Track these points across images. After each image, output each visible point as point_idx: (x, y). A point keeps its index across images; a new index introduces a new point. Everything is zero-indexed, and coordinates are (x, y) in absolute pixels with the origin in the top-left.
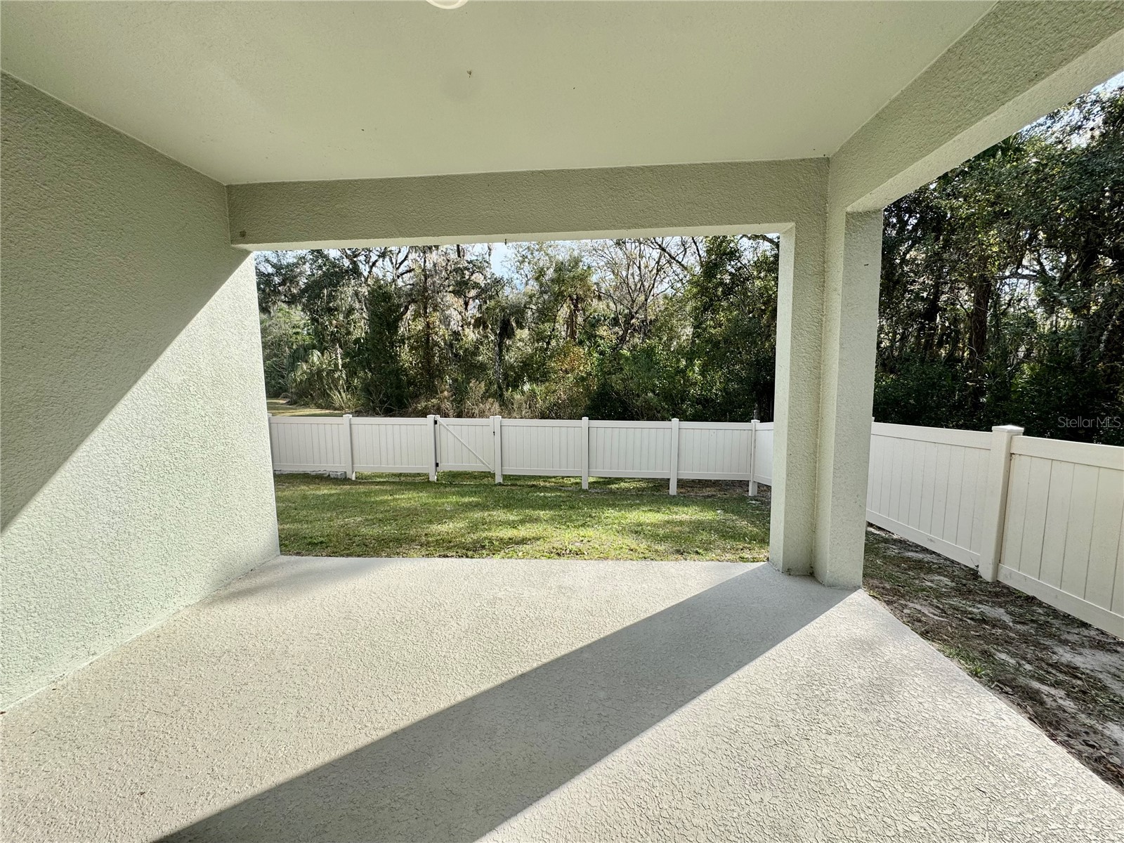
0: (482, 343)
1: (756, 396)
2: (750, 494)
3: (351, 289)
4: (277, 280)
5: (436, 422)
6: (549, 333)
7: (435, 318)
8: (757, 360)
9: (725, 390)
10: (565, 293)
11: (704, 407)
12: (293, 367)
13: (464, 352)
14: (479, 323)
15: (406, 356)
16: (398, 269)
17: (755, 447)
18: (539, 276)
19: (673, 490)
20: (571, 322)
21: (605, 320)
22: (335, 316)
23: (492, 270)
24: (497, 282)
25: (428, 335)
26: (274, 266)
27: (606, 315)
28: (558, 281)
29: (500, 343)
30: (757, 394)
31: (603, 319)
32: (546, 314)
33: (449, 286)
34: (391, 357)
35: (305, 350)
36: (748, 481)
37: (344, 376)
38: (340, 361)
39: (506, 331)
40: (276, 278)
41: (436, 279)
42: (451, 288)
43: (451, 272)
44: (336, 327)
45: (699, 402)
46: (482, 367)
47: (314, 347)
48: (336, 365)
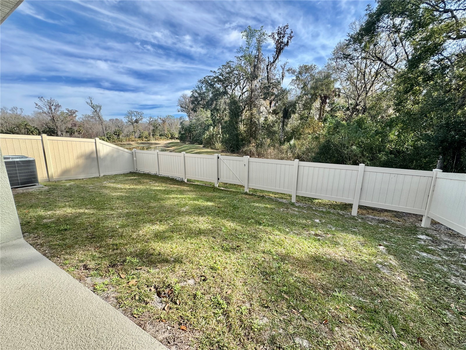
0: (277, 122)
1: (442, 150)
2: (423, 225)
3: (223, 101)
4: (199, 99)
5: (218, 158)
6: (307, 115)
7: (255, 111)
8: (447, 124)
9: (414, 146)
10: (317, 94)
11: (396, 157)
12: (204, 133)
13: (267, 126)
14: (275, 112)
15: (242, 127)
16: (242, 90)
17: (433, 191)
18: (304, 86)
19: (354, 212)
20: (321, 110)
21: (343, 108)
22: (219, 112)
23: (281, 86)
24: (283, 91)
25: (252, 118)
26: (199, 94)
27: (344, 106)
28: (315, 88)
29: (283, 121)
30: (442, 149)
31: (342, 108)
32: (307, 106)
33: (261, 96)
34: (236, 128)
35: (208, 126)
36: (422, 216)
37: (221, 136)
38: (220, 130)
39: (287, 115)
40: (199, 98)
41: (256, 93)
42: (263, 97)
43: (262, 89)
44: (219, 117)
45: (391, 152)
46: (275, 132)
47: (211, 125)
48: (219, 132)
